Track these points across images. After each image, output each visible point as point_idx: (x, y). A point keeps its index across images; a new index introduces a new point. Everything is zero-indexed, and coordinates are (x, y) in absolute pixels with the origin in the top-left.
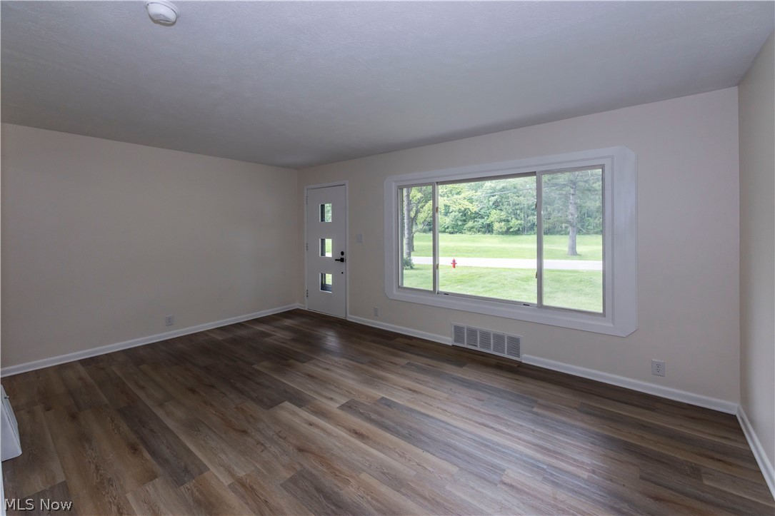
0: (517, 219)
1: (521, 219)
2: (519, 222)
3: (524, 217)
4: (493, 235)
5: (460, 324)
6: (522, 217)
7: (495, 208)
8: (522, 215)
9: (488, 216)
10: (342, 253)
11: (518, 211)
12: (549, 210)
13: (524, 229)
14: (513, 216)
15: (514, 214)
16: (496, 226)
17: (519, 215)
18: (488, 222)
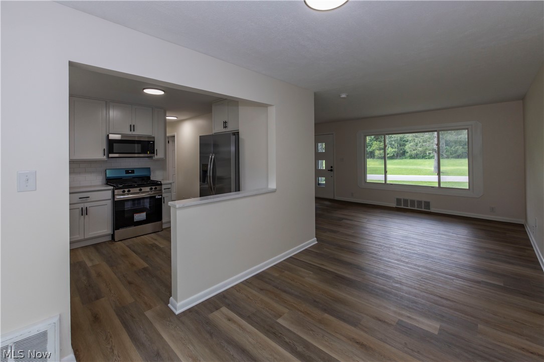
0: (392, 148)
1: (395, 148)
2: (394, 150)
3: (398, 146)
4: (375, 160)
5: (398, 197)
6: (396, 146)
7: (376, 140)
8: (396, 145)
9: (371, 146)
10: (332, 167)
11: (393, 142)
12: (416, 141)
13: (397, 156)
14: (389, 146)
15: (390, 144)
16: (377, 153)
17: (394, 145)
18: (371, 150)
